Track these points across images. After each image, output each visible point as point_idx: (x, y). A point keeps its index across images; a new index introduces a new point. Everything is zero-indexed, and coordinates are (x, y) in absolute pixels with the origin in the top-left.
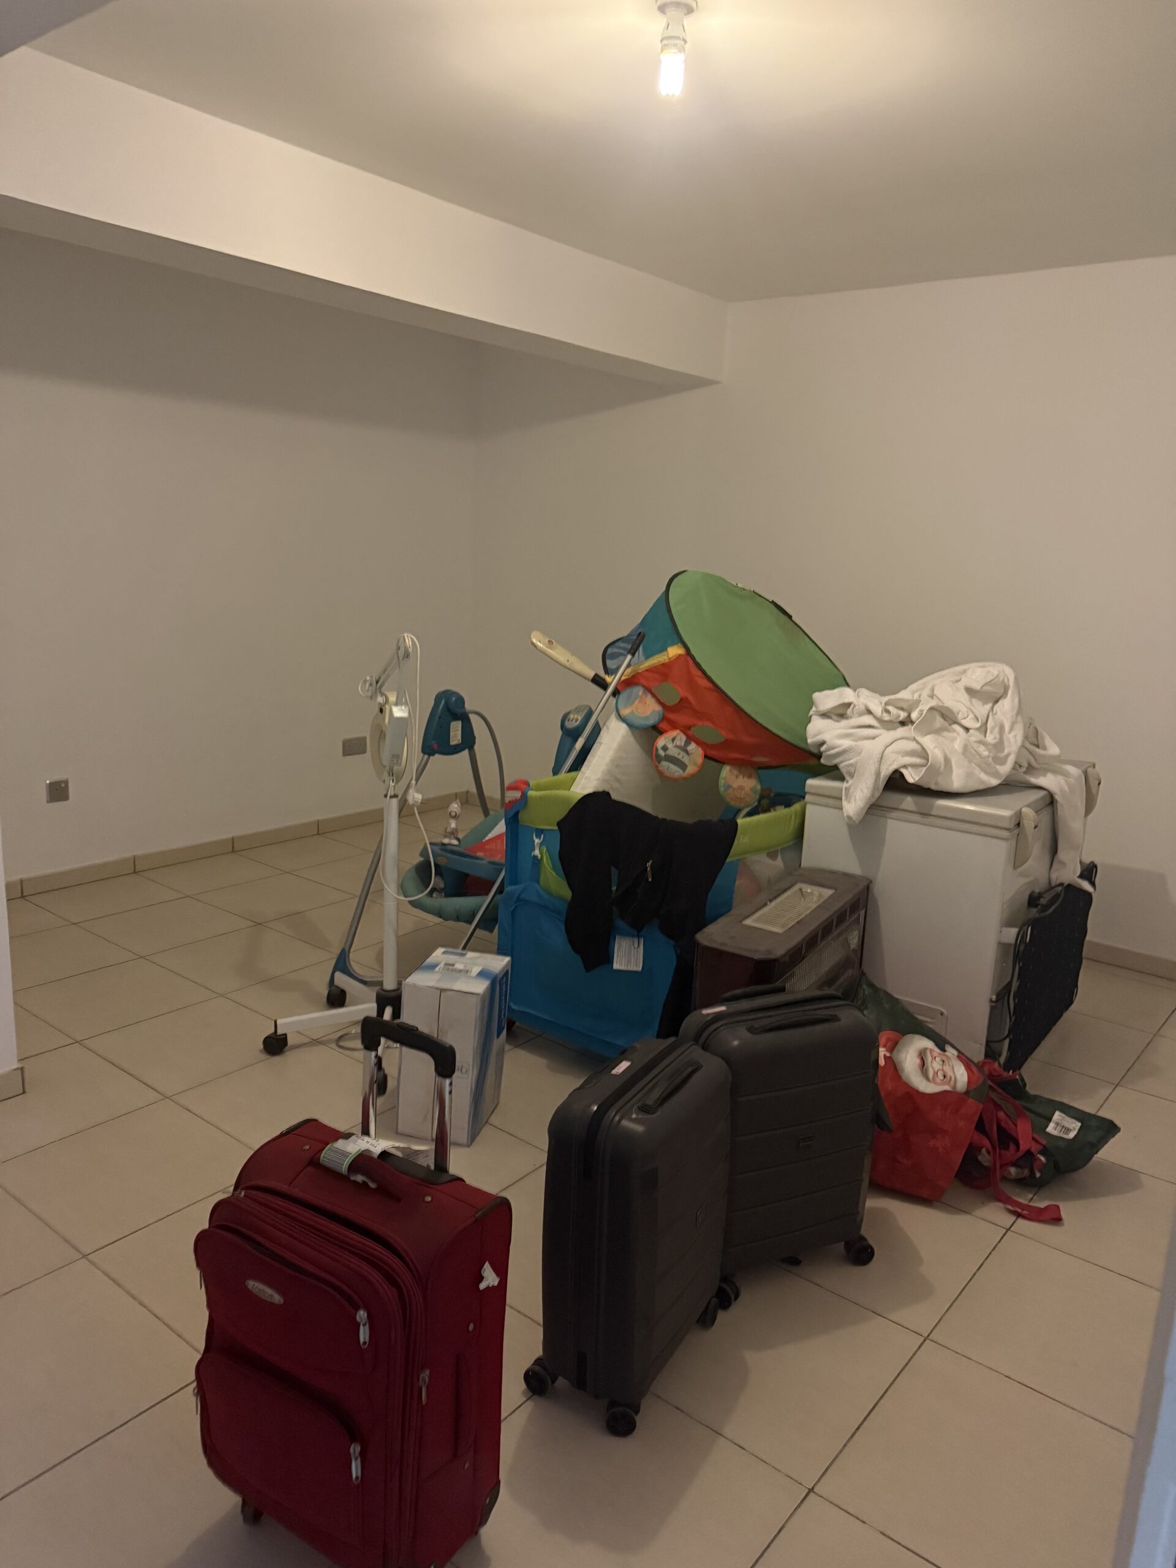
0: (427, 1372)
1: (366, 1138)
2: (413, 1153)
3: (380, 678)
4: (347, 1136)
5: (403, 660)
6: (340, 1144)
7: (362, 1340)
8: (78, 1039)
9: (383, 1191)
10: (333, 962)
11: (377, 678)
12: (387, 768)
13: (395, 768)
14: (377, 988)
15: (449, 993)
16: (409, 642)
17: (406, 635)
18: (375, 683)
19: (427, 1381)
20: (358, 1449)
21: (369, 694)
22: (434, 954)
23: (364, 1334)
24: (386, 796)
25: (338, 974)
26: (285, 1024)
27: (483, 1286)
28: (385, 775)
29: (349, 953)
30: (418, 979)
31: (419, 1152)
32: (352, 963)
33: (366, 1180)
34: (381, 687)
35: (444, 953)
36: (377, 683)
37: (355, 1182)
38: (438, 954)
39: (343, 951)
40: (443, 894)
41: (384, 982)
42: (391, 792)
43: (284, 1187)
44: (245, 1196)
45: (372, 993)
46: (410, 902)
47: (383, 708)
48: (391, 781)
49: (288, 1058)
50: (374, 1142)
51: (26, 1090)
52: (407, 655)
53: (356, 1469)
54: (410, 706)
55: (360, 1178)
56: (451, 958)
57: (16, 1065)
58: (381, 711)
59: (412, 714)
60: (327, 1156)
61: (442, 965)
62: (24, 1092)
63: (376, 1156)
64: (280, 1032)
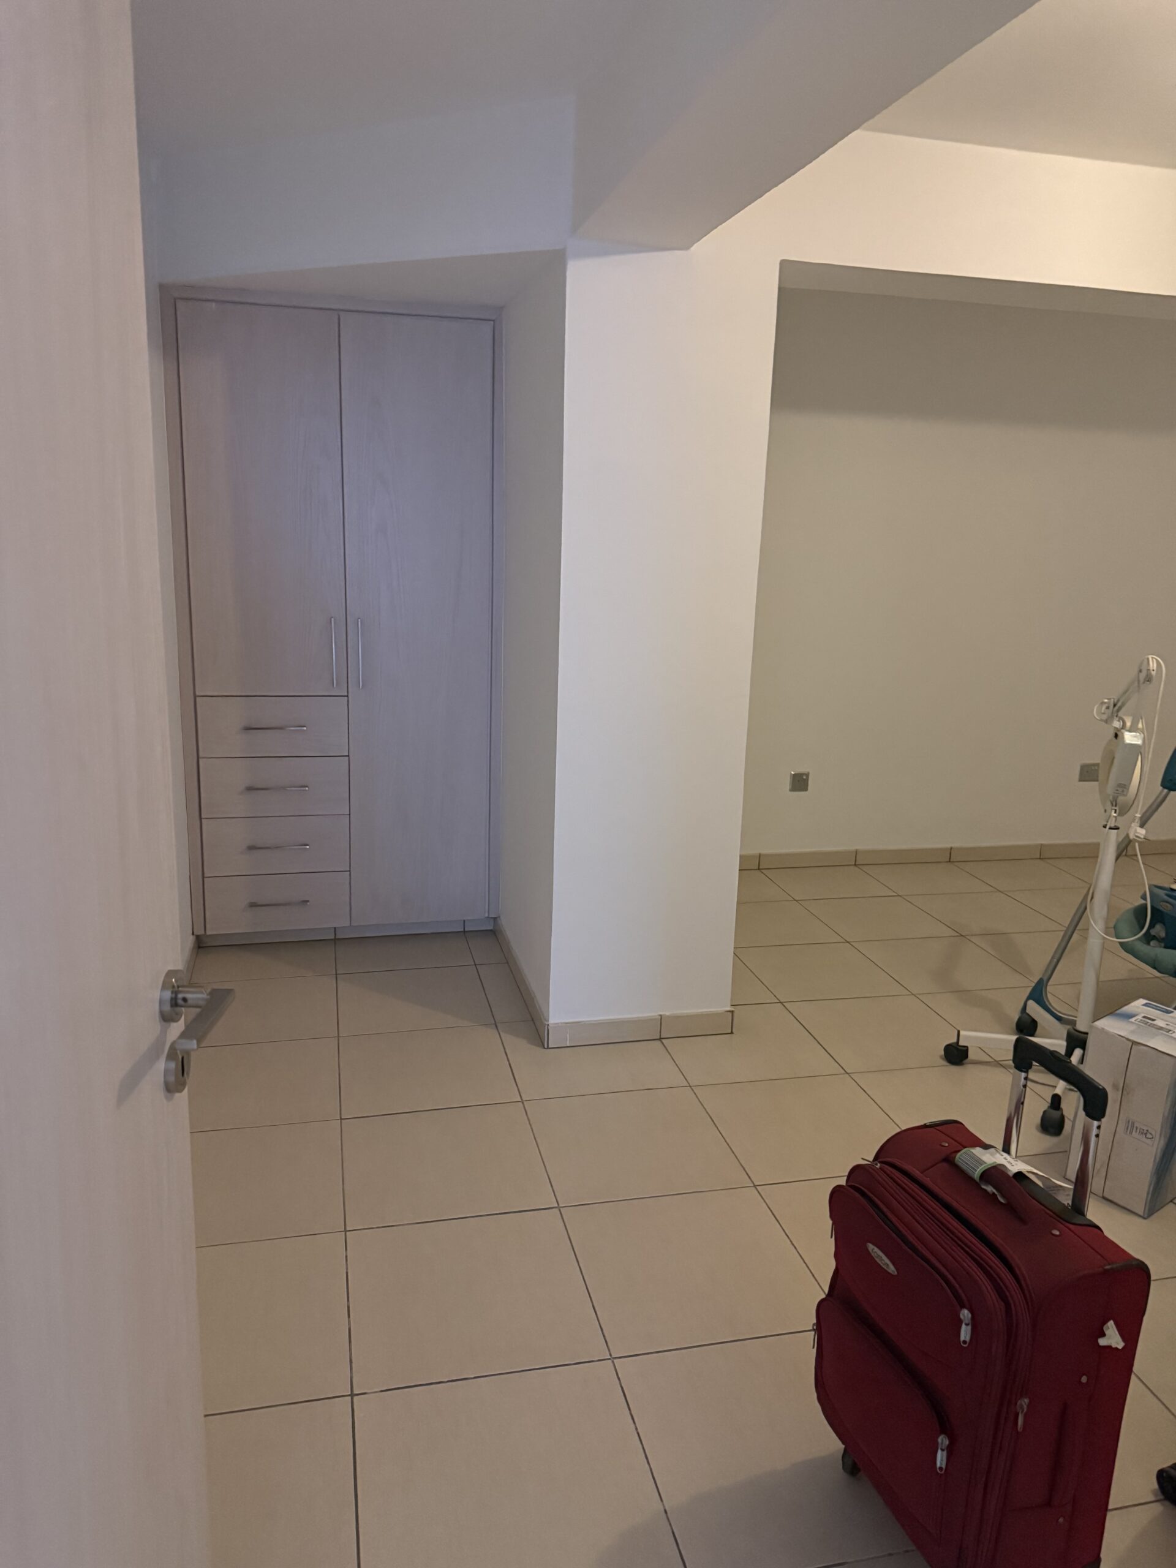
0: (1027, 1401)
1: (1005, 1155)
2: (1054, 1187)
3: (1118, 701)
4: (986, 1147)
5: (1144, 683)
6: (977, 1151)
7: (962, 1338)
8: (782, 1001)
9: (1010, 1208)
10: (1029, 990)
11: (1116, 701)
12: (1111, 798)
13: (1121, 799)
14: (1069, 1027)
15: (1142, 1047)
16: (1153, 665)
17: (1150, 657)
18: (1112, 707)
19: (1025, 1410)
20: (947, 1442)
21: (1105, 717)
22: (1133, 1004)
23: (965, 1333)
24: (1105, 827)
25: (1031, 1003)
26: (967, 1037)
27: (1102, 1342)
28: (1108, 806)
29: (1047, 985)
30: (1108, 1024)
31: (1060, 1188)
32: (1049, 996)
33: (996, 1193)
34: (1118, 711)
35: (1145, 1005)
36: (1115, 705)
37: (985, 1191)
38: (1138, 1005)
39: (1040, 982)
40: (1163, 945)
41: (1078, 1023)
42: (1112, 824)
43: (916, 1173)
44: (880, 1168)
45: (1063, 1030)
46: (1121, 944)
47: (1119, 733)
48: (1113, 811)
49: (967, 1072)
50: (1012, 1161)
51: (734, 1031)
52: (1149, 679)
53: (941, 1459)
54: (1146, 734)
55: (990, 1189)
56: (1152, 1012)
57: (729, 1009)
58: (1116, 736)
59: (1146, 741)
60: (963, 1157)
61: (1139, 1017)
62: (732, 1033)
63: (1011, 1174)
64: (961, 1043)
